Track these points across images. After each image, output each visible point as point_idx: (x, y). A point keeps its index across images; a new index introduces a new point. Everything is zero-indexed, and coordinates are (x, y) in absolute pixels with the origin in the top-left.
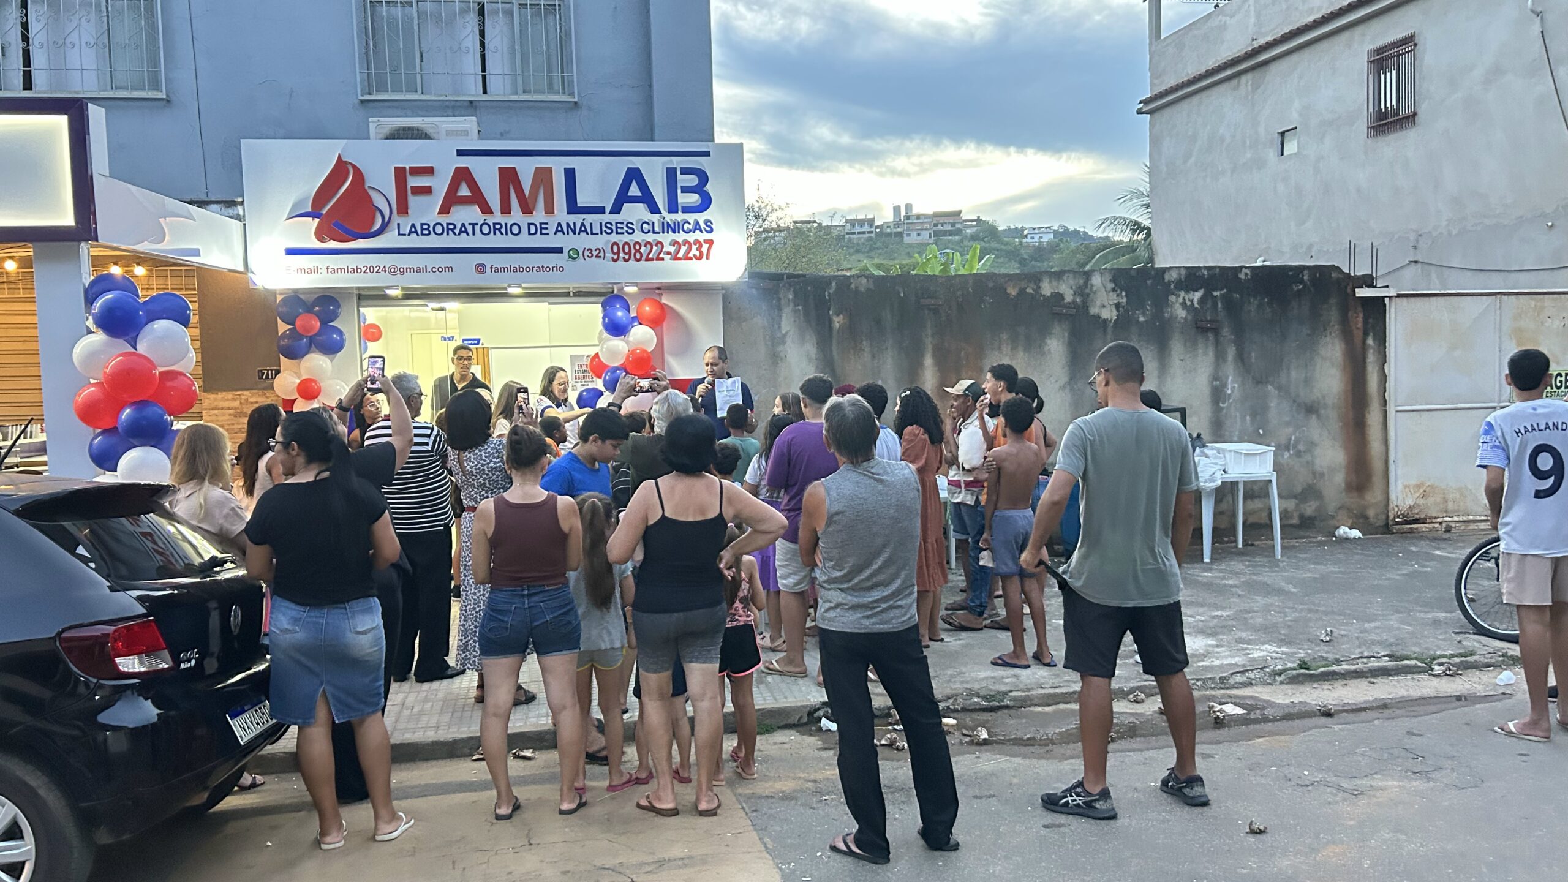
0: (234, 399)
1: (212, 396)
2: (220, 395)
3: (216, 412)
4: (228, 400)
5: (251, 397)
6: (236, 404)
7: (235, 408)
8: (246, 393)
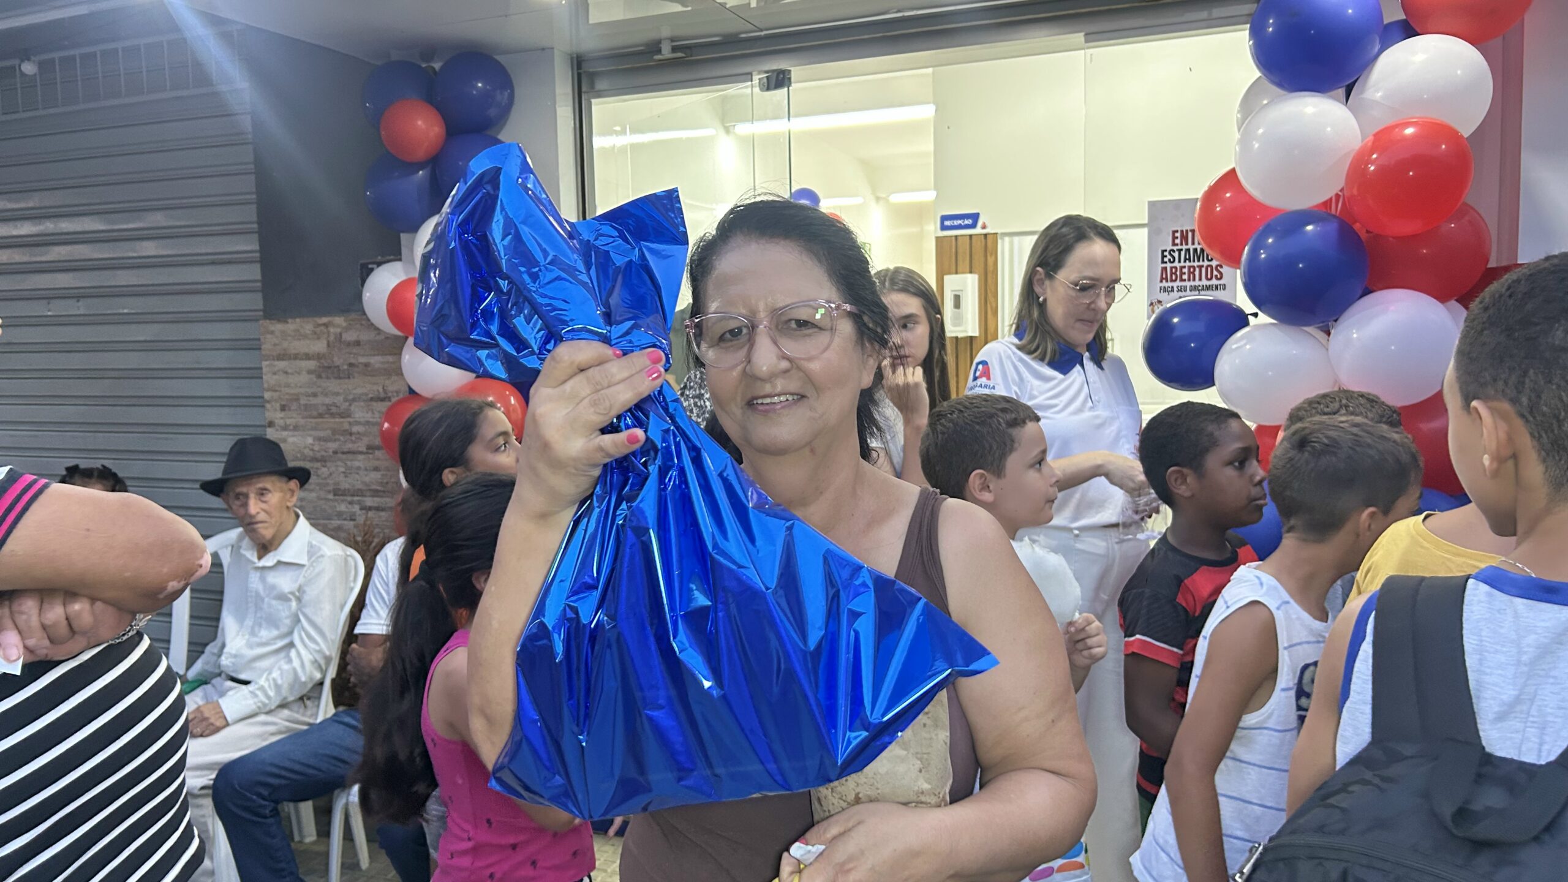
0: (317, 336)
1: (278, 327)
2: (292, 326)
3: (282, 364)
4: (305, 337)
5: (347, 329)
6: (320, 346)
7: (318, 357)
8: (339, 320)
